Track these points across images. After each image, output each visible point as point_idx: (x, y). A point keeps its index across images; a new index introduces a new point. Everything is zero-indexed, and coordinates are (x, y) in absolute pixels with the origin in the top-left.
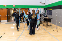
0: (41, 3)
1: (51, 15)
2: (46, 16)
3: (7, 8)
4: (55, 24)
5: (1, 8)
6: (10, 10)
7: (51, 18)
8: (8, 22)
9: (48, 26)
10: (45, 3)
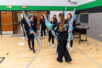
0: (69, 3)
1: (87, 22)
2: (79, 24)
3: (13, 11)
4: (94, 38)
5: (3, 11)
6: (18, 14)
7: (87, 28)
8: (14, 33)
9: (81, 41)
10: (75, 3)
